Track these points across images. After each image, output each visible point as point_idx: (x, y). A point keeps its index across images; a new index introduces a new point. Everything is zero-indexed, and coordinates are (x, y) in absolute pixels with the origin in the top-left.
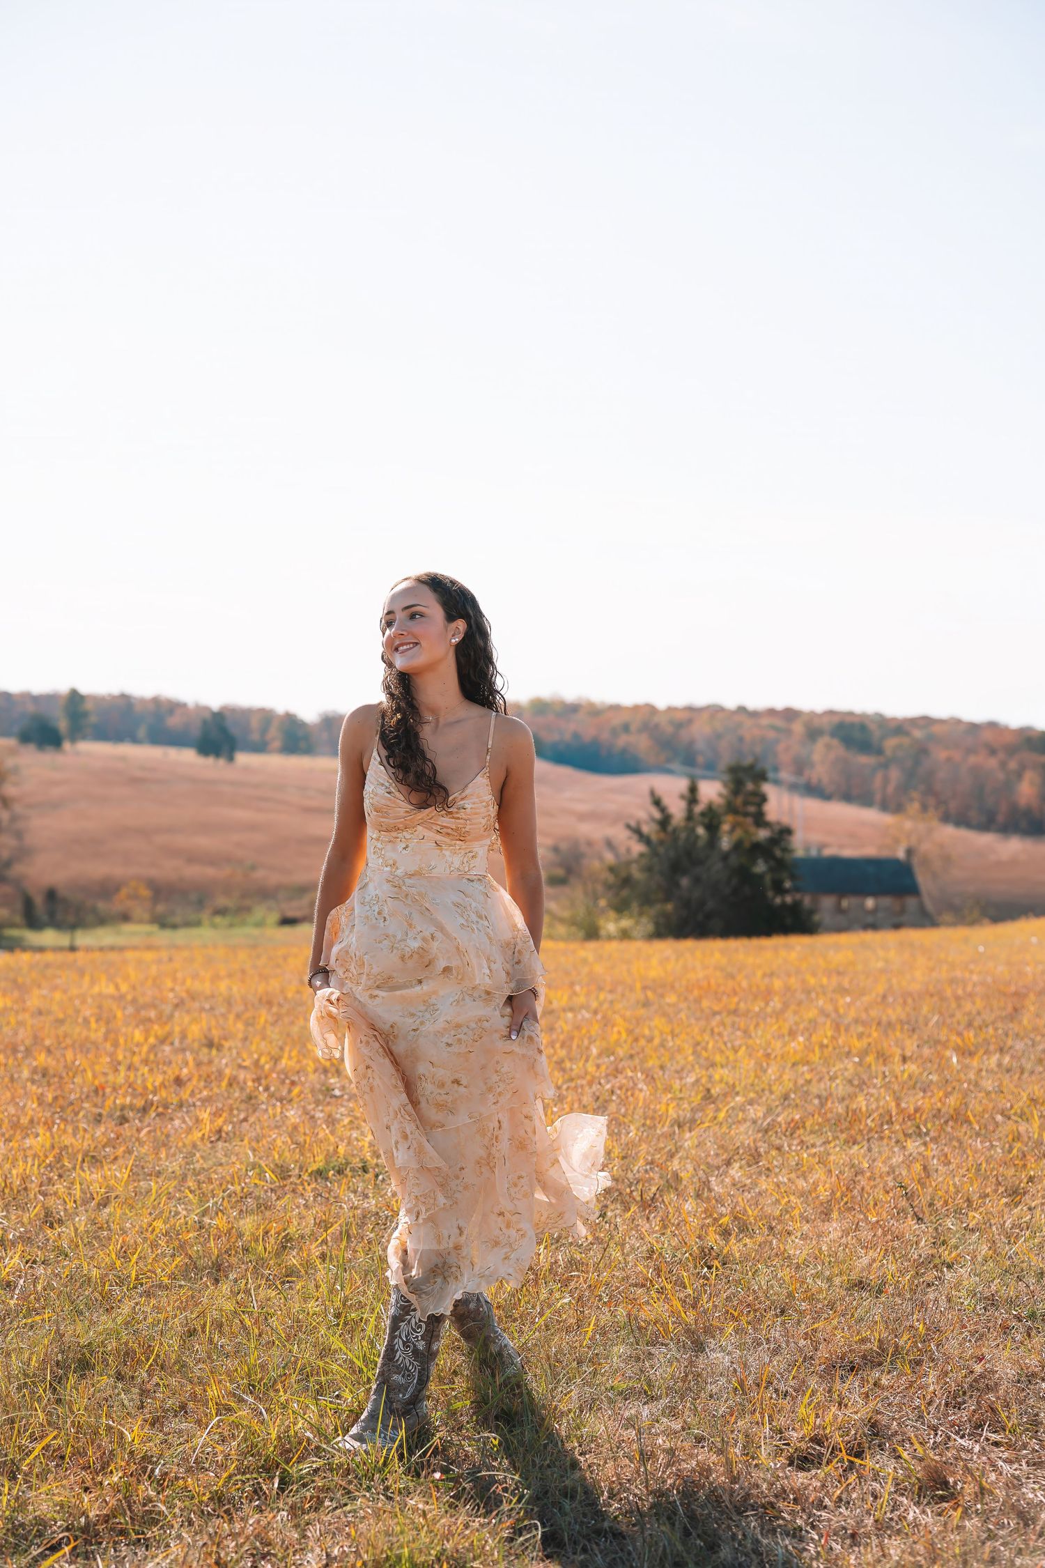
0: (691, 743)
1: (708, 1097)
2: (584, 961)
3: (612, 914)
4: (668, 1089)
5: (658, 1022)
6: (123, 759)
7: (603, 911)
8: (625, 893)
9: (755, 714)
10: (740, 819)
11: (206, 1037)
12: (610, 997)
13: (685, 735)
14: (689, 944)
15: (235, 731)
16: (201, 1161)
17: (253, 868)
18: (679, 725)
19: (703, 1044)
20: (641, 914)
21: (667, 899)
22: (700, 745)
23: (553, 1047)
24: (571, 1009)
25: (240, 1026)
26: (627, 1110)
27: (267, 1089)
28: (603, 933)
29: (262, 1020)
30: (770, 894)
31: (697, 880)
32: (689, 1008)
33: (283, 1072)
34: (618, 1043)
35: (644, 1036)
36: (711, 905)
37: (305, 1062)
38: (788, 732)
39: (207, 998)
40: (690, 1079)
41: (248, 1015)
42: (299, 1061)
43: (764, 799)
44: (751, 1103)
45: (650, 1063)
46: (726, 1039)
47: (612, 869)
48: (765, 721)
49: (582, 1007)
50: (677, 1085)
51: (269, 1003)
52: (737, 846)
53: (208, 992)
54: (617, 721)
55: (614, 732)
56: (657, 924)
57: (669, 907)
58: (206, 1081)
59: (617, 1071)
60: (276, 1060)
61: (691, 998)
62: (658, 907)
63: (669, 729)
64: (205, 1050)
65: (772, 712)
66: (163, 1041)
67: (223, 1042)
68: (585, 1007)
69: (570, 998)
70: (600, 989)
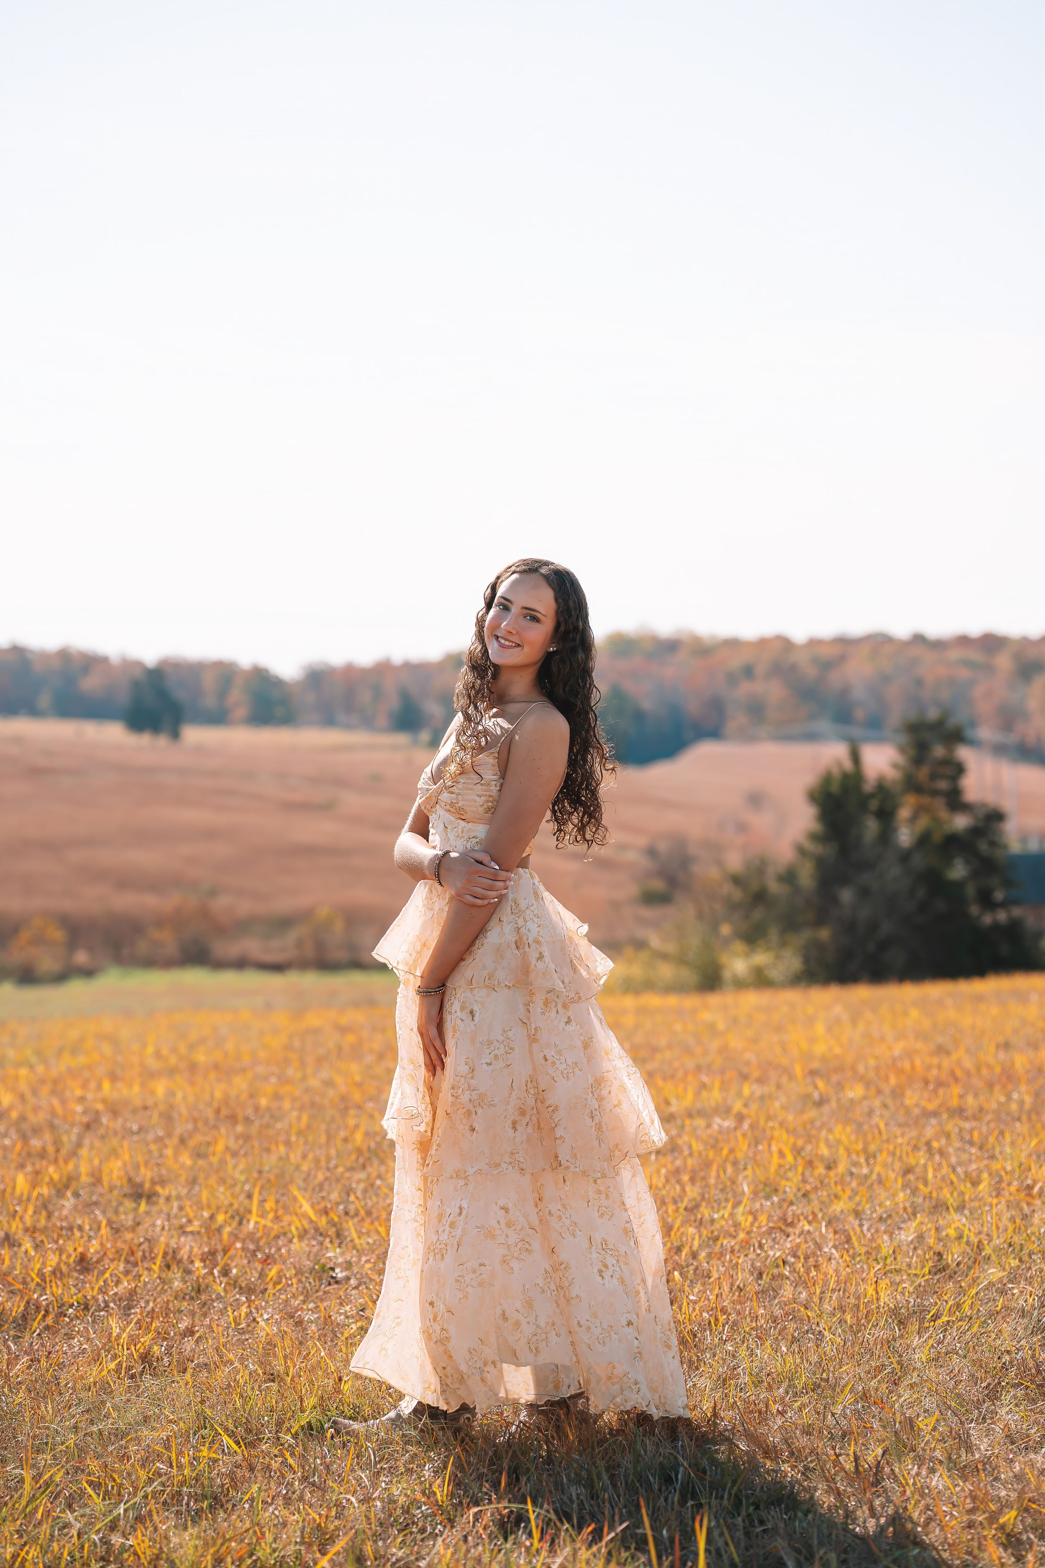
0: (844, 692)
1: (940, 1268)
2: (711, 1028)
3: (739, 946)
4: (872, 1254)
5: (842, 1133)
6: (18, 740)
7: (727, 941)
8: (758, 914)
9: (938, 645)
10: (926, 800)
11: (130, 1180)
12: (758, 1090)
13: (835, 679)
14: (862, 993)
15: (181, 695)
16: (114, 1415)
17: (214, 893)
18: (827, 665)
19: (918, 1170)
20: (783, 944)
21: (819, 922)
22: (859, 693)
23: (679, 1182)
24: (701, 1113)
25: (186, 1159)
26: (811, 1295)
27: (225, 1272)
28: (727, 974)
29: (220, 1147)
30: (974, 910)
31: (864, 893)
32: (885, 1106)
33: (251, 1236)
34: (783, 1171)
35: (822, 1158)
36: (886, 928)
37: (287, 1219)
38: (989, 669)
39: (135, 1111)
40: (907, 1236)
41: (199, 1138)
42: (277, 1218)
43: (959, 769)
44: (1013, 1278)
45: (837, 1207)
46: (953, 1160)
47: (737, 880)
48: (954, 655)
49: (716, 1111)
50: (886, 1246)
51: (233, 1119)
52: (923, 841)
53: (138, 1102)
54: (735, 662)
55: (732, 679)
56: (807, 960)
57: (824, 934)
58: (127, 1262)
59: (785, 1225)
60: (241, 1217)
61: (887, 1090)
62: (806, 935)
63: (811, 672)
64: (129, 1204)
65: (963, 641)
66: (60, 1190)
67: (159, 1189)
68: (725, 1110)
69: (697, 1094)
70: (745, 1077)
